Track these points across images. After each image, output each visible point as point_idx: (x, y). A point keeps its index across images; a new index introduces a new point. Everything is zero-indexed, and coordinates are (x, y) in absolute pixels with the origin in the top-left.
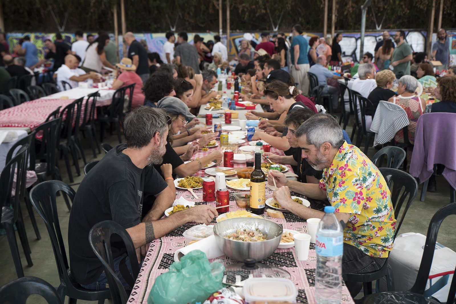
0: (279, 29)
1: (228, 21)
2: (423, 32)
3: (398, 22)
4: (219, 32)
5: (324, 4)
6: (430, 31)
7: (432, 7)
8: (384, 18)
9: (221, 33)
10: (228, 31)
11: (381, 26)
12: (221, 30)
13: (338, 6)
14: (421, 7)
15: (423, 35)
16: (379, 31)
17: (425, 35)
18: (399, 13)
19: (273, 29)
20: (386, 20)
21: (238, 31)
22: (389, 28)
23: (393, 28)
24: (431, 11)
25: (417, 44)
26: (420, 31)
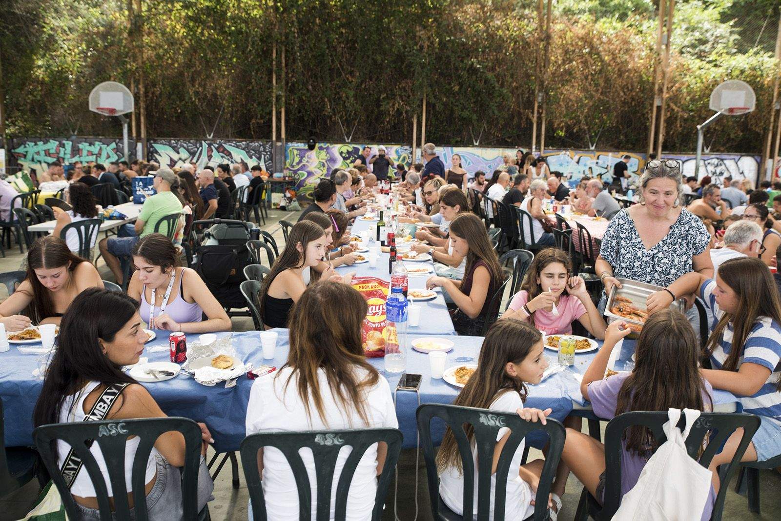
0: (596, 147)
1: (543, 137)
2: (756, 157)
3: (728, 145)
4: (531, 148)
5: (651, 122)
6: (765, 157)
7: (769, 130)
8: (714, 140)
9: (534, 150)
10: (542, 147)
11: (709, 148)
12: (534, 147)
13: (665, 125)
14: (757, 130)
15: (756, 161)
16: (707, 154)
17: (759, 160)
18: (732, 136)
19: (589, 148)
20: (715, 141)
21: (550, 148)
22: (717, 151)
23: (723, 151)
24: (768, 134)
25: (750, 170)
26: (753, 156)
